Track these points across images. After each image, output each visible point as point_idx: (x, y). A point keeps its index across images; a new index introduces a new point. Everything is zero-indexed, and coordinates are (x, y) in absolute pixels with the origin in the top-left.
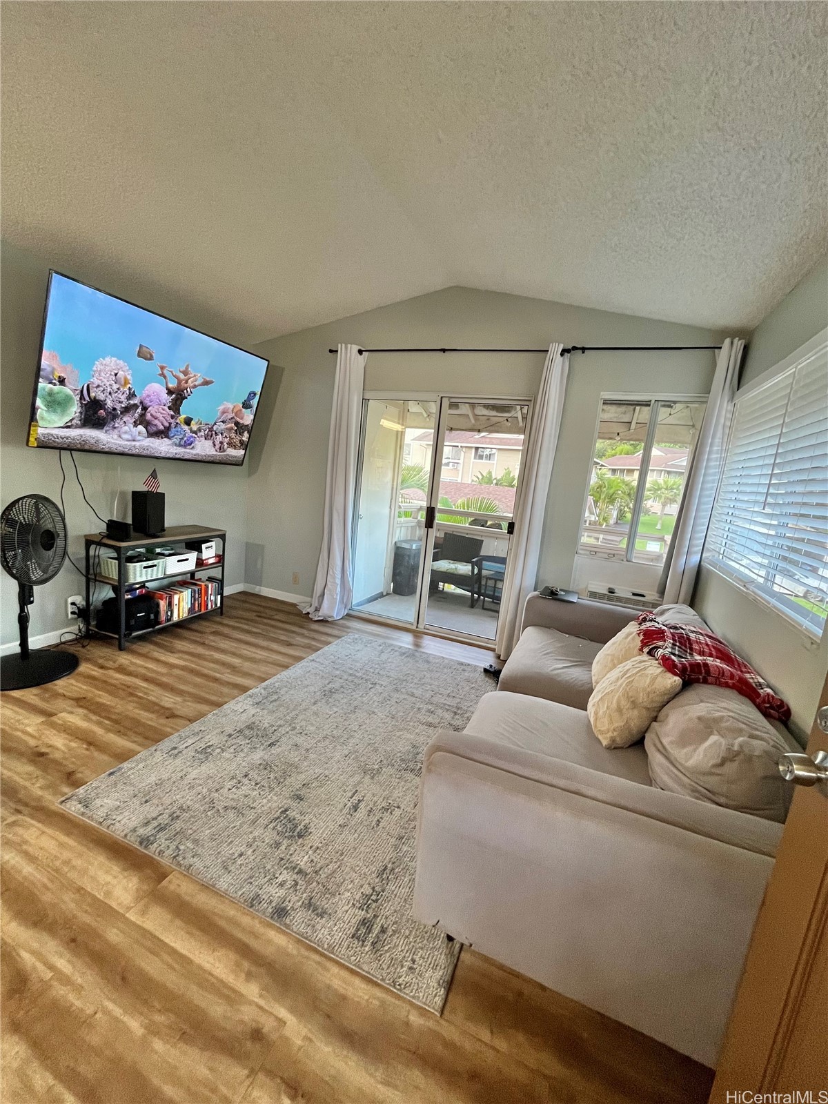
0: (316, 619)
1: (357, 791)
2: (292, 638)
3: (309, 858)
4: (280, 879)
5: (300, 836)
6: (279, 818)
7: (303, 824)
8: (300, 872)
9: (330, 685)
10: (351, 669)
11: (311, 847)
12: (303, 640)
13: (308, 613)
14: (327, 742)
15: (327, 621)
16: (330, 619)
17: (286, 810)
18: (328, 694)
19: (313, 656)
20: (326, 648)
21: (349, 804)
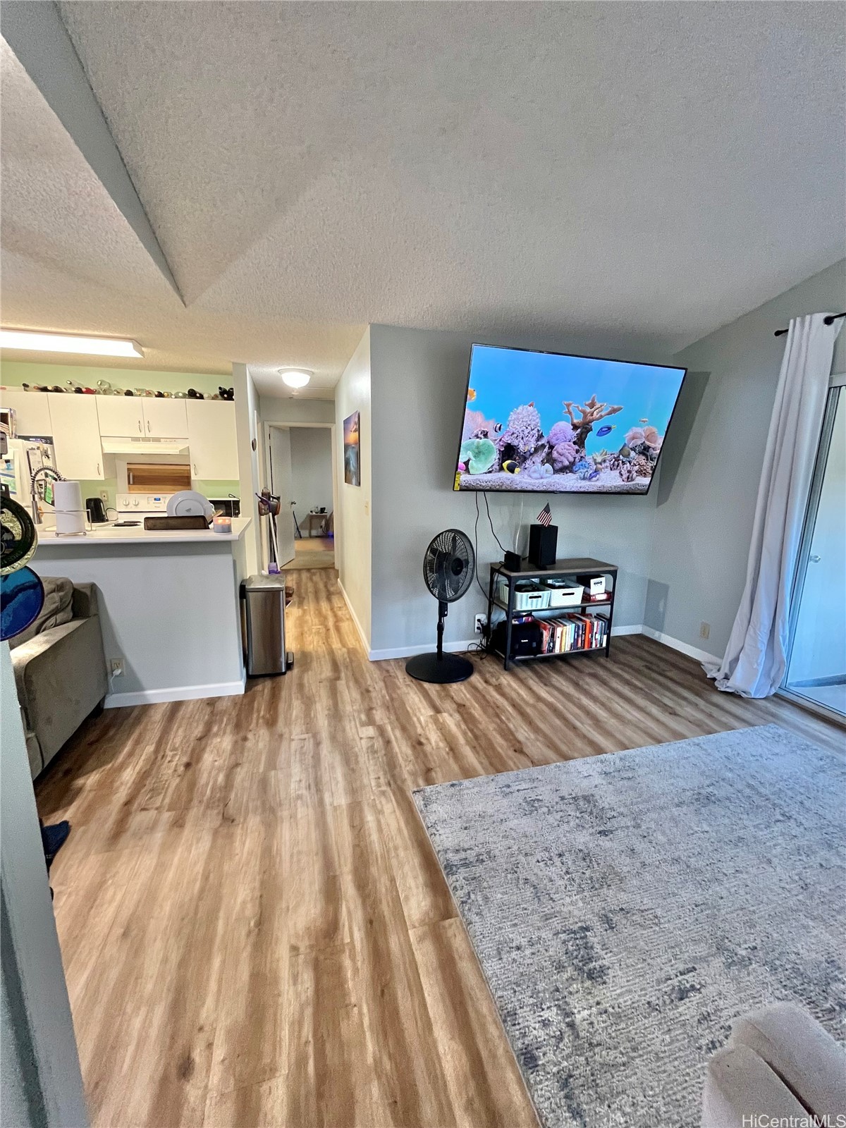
0: (723, 689)
1: (694, 969)
2: (680, 705)
3: (590, 1016)
4: (546, 1014)
5: (590, 977)
6: (574, 932)
7: (600, 962)
8: (571, 1025)
9: (710, 789)
10: (753, 777)
11: (598, 1003)
12: (694, 713)
13: (714, 679)
14: (675, 869)
15: (740, 697)
16: (744, 695)
17: (587, 929)
18: (705, 800)
19: (702, 739)
20: (723, 734)
21: (675, 982)
